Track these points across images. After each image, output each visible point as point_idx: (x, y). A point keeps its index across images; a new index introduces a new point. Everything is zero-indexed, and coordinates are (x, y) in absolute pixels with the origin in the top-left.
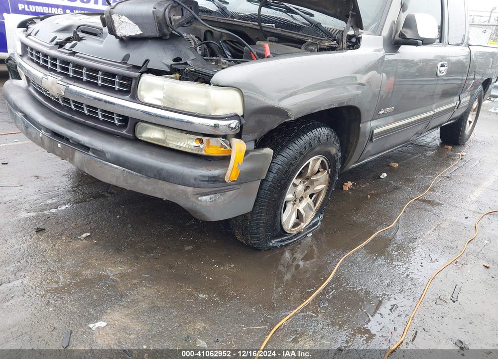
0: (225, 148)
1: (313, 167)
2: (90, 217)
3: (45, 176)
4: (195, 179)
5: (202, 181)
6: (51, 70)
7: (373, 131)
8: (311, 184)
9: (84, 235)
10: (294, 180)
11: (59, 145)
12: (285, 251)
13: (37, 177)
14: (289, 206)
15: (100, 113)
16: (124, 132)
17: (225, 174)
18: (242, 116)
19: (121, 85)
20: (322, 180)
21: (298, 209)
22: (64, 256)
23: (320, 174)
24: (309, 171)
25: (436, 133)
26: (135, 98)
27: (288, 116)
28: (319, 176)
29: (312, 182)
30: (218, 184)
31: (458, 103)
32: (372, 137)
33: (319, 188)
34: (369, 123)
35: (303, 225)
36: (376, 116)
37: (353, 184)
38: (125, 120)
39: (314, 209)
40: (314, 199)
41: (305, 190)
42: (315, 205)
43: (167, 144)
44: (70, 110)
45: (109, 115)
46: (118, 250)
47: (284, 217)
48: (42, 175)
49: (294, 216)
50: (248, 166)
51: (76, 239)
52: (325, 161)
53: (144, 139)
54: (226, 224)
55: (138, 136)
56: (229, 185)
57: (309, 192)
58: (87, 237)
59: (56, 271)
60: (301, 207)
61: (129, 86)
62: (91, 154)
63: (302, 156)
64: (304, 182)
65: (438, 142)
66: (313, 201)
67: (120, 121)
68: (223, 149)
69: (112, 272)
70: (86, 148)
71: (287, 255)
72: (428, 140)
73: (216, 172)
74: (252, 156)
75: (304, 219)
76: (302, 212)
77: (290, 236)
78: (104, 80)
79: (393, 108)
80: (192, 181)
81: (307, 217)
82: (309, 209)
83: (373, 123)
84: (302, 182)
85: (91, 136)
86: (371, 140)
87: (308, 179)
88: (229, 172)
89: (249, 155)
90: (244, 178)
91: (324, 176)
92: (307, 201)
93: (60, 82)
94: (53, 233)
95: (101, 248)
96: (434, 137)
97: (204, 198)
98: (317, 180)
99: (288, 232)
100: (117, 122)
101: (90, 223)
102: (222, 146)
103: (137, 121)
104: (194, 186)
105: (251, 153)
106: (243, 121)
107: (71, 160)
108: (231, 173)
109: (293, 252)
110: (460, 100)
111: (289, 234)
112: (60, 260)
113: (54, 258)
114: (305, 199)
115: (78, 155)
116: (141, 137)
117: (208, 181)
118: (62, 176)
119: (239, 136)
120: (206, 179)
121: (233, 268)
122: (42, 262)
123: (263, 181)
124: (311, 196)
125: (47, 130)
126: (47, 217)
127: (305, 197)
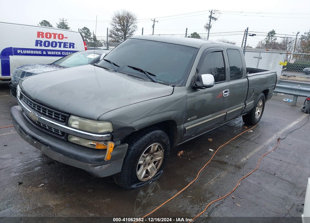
0: (105, 146)
1: (154, 148)
2: (45, 175)
3: (25, 152)
4: (91, 160)
5: (94, 161)
6: (33, 108)
7: (185, 128)
8: (154, 157)
9: (41, 185)
10: (143, 154)
11: (35, 142)
12: (140, 191)
13: (21, 153)
14: (142, 167)
15: (53, 130)
16: (63, 138)
17: (105, 157)
18: (112, 132)
19: (62, 119)
20: (160, 155)
21: (147, 169)
22: (30, 196)
23: (159, 152)
24: (151, 150)
25: (241, 119)
26: (67, 125)
27: (135, 129)
28: (158, 153)
29: (154, 155)
30: (102, 162)
31: (244, 106)
32: (185, 131)
33: (158, 158)
34: (183, 125)
35: (150, 177)
36: (186, 121)
37: (184, 152)
38: (63, 133)
39: (156, 169)
40: (157, 164)
41: (151, 159)
42: (157, 168)
43: (81, 144)
44: (41, 127)
45: (57, 130)
46: (56, 193)
47: (139, 173)
48: (23, 152)
49: (144, 172)
50: (116, 153)
51: (37, 187)
52: (160, 145)
53: (71, 141)
54: (111, 178)
55: (69, 140)
56: (106, 162)
57: (154, 160)
58: (42, 186)
59: (26, 203)
60: (149, 168)
61: (65, 119)
62: (48, 147)
63: (146, 143)
64: (150, 156)
65: (242, 124)
66: (156, 166)
67: (61, 133)
68: (104, 146)
69: (52, 203)
70: (46, 145)
71: (142, 193)
72: (237, 122)
73: (100, 157)
74: (118, 148)
75: (150, 174)
76: (149, 170)
77: (143, 182)
78: (55, 116)
79: (196, 116)
80: (90, 161)
81: (152, 173)
82: (153, 169)
83: (185, 125)
84: (149, 155)
85: (49, 140)
86: (185, 132)
87: (152, 154)
88: (106, 157)
89: (116, 148)
90: (114, 158)
91: (161, 153)
92: (152, 165)
93: (37, 115)
94: (26, 184)
95: (48, 192)
96: (239, 121)
97: (96, 168)
98: (157, 155)
99: (141, 180)
100: (60, 134)
101: (45, 178)
102: (104, 145)
103: (68, 134)
104: (90, 163)
105: (117, 147)
106: (113, 134)
107: (40, 149)
108: (108, 157)
109: (145, 191)
110: (245, 104)
111: (141, 181)
112: (28, 198)
113: (26, 197)
114: (151, 164)
115: (43, 147)
116: (70, 140)
117: (96, 161)
118: (34, 152)
119: (112, 140)
120: (96, 160)
121: (109, 201)
122: (20, 199)
123: (125, 158)
124: (155, 163)
125: (30, 135)
126: (24, 175)
127: (151, 163)
